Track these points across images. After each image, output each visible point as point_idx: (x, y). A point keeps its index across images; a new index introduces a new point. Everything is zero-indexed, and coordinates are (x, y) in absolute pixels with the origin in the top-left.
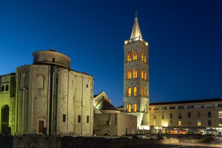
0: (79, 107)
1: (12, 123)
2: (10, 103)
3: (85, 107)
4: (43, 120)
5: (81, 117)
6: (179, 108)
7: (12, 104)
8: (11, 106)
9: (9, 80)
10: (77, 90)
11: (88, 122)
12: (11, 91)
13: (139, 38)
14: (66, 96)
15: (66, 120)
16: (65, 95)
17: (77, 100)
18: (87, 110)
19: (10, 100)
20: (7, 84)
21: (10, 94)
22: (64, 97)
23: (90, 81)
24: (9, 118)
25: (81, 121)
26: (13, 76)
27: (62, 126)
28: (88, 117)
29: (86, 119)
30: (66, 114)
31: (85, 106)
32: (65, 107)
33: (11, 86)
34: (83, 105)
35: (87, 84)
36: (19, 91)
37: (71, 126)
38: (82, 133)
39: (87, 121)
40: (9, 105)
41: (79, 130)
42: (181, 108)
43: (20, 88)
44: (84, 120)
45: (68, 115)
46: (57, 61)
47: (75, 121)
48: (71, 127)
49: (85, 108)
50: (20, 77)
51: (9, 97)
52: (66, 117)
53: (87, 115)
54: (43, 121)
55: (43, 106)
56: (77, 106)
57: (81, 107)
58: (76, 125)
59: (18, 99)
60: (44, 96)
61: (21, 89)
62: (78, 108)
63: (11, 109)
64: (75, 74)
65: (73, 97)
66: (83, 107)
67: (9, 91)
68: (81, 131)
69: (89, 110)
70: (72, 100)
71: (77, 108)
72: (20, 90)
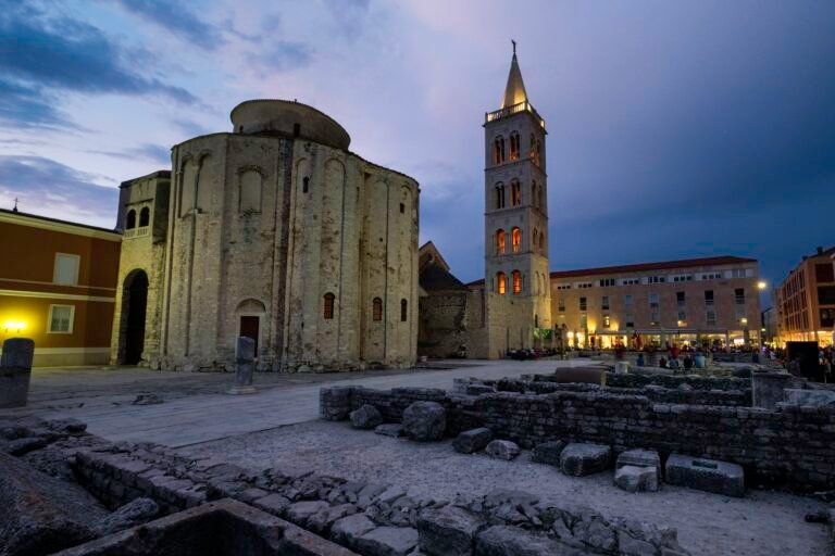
0: (378, 272)
1: (154, 328)
2: (153, 265)
3: (396, 272)
4: (256, 314)
5: (383, 305)
6: (602, 284)
7: (157, 266)
8: (153, 273)
9: (152, 194)
10: (370, 219)
11: (404, 318)
12: (156, 226)
13: (526, 106)
14: (337, 233)
15: (336, 312)
16: (334, 230)
17: (370, 250)
18: (403, 282)
19: (152, 254)
20: (145, 205)
21: (154, 235)
22: (328, 236)
23: (409, 194)
24: (147, 311)
25: (383, 317)
26: (163, 180)
27: (323, 333)
28: (404, 303)
29: (400, 310)
30: (336, 292)
31: (396, 268)
32: (333, 268)
33: (155, 212)
34: (389, 266)
35: (402, 201)
36: (178, 221)
37: (352, 331)
38: (387, 355)
39: (400, 315)
40: (149, 271)
41: (376, 344)
42: (607, 284)
43: (180, 211)
44: (393, 312)
45: (343, 296)
46: (307, 134)
47: (363, 314)
48: (351, 335)
49: (395, 275)
50: (182, 175)
51: (149, 246)
52: (336, 301)
53: (401, 296)
54: (257, 318)
55: (257, 266)
56: (371, 268)
57: (382, 270)
58: (367, 329)
59: (172, 247)
60: (263, 235)
61: (183, 214)
62: (375, 274)
63: (152, 284)
64: (367, 170)
65: (357, 240)
66: (389, 273)
67: (149, 228)
68: (381, 346)
69: (408, 282)
70: (356, 249)
71: (371, 275)
72: (179, 216)
